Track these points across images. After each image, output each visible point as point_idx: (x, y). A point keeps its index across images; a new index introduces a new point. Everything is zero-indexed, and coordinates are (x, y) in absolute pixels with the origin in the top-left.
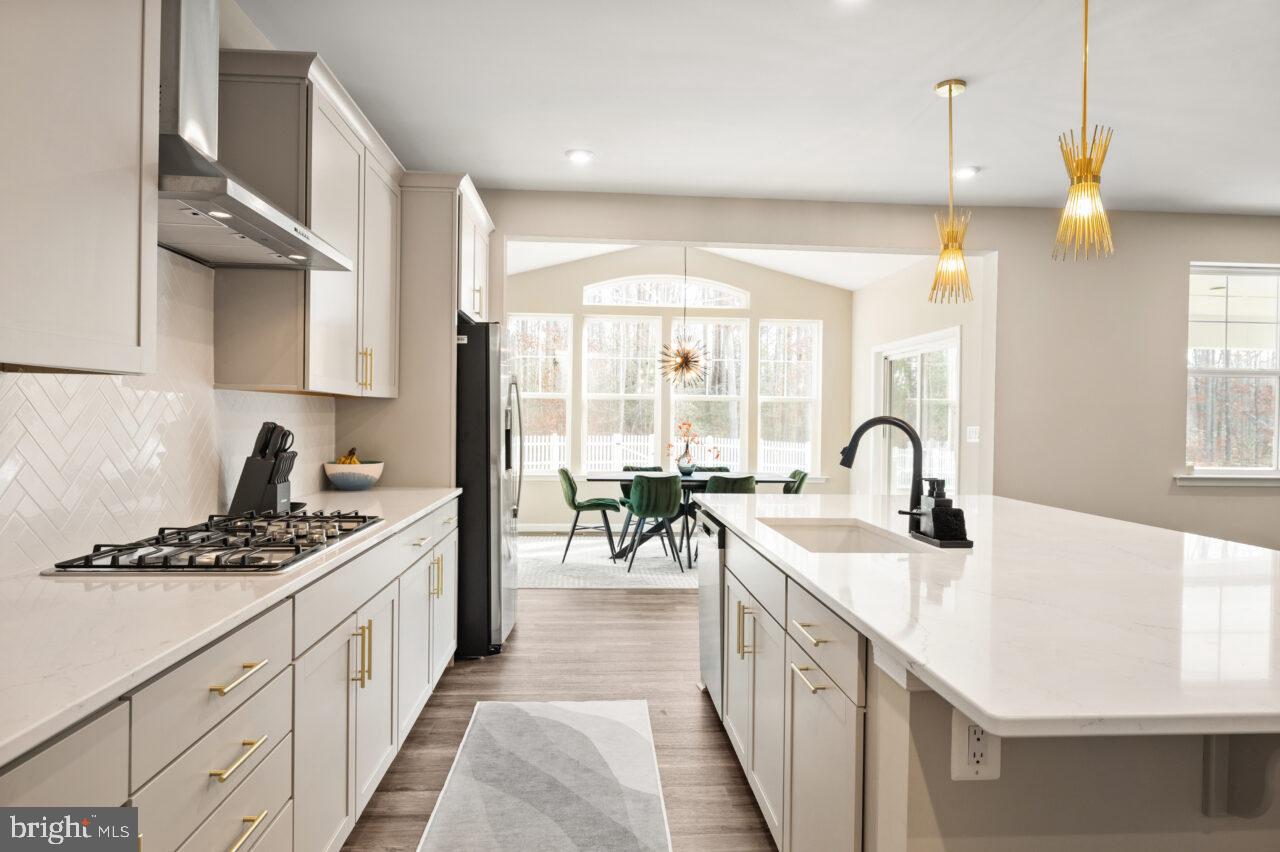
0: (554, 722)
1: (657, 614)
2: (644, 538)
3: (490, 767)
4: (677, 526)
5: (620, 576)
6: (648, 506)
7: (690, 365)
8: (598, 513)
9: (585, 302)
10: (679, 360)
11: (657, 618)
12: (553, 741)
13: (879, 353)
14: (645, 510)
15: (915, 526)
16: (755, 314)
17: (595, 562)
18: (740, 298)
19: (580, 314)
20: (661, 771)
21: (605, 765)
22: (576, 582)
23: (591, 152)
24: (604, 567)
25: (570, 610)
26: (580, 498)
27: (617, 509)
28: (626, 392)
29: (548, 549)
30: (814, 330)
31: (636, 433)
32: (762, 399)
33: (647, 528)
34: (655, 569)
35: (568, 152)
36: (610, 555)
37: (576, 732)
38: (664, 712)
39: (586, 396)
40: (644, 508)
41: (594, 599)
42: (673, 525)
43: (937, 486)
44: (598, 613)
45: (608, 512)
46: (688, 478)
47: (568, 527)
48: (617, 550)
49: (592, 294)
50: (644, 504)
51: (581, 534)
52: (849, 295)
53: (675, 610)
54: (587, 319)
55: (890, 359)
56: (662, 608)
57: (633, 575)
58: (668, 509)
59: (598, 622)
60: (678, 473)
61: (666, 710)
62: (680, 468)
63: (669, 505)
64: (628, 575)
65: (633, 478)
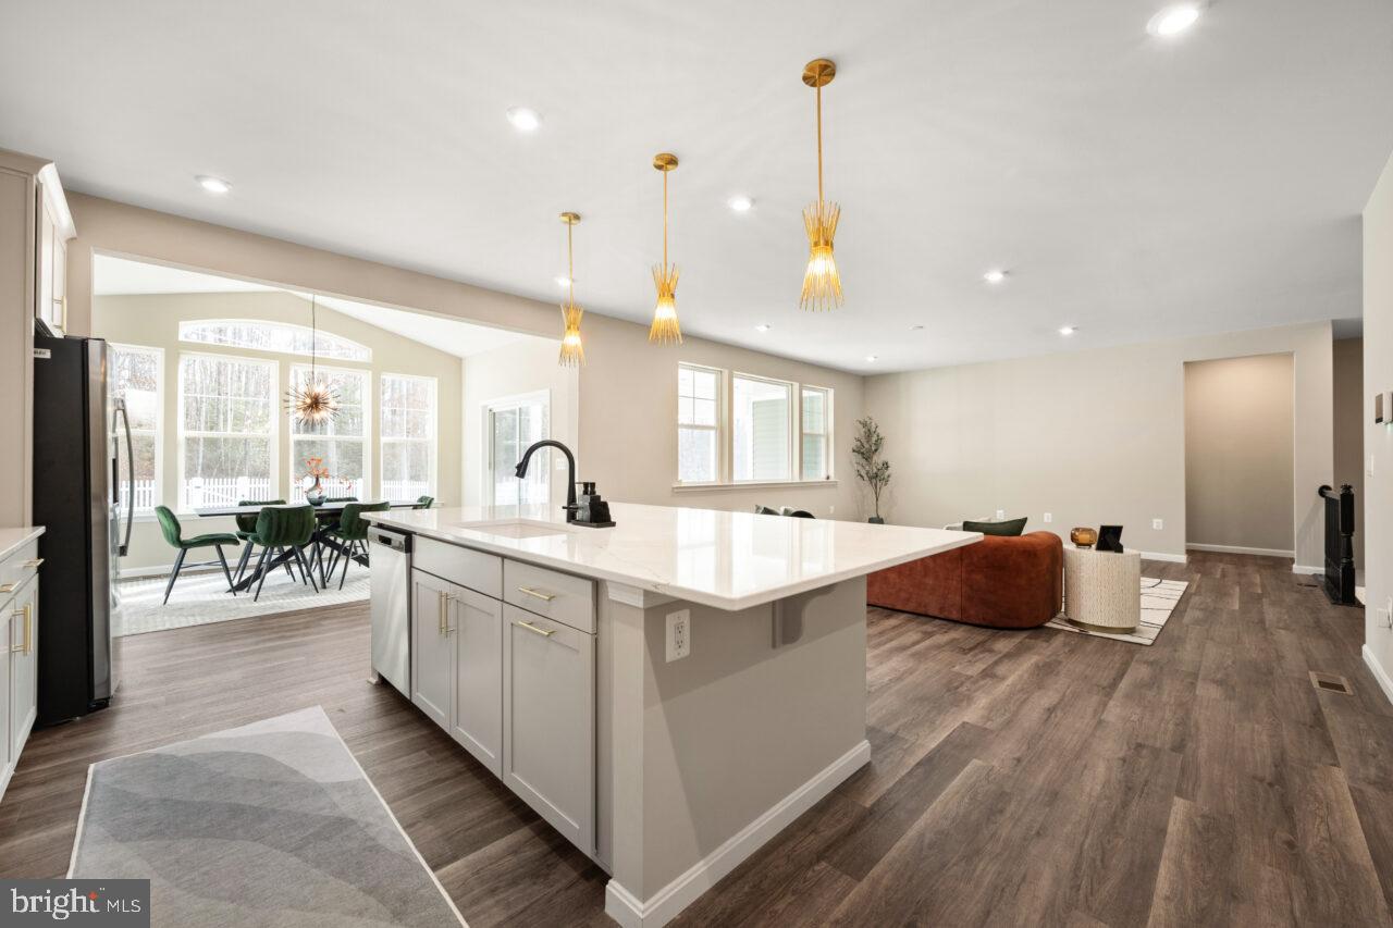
0: (213, 753)
1: (303, 631)
2: (272, 566)
3: (137, 823)
4: (308, 551)
5: (246, 605)
6: (278, 535)
7: (321, 406)
8: (213, 548)
9: (181, 338)
10: (308, 401)
11: (304, 635)
12: (222, 771)
13: (485, 407)
14: (271, 540)
15: (571, 517)
16: (376, 368)
17: (208, 598)
18: (362, 354)
19: (174, 351)
20: (357, 758)
21: (295, 773)
22: (191, 619)
23: (228, 183)
24: (221, 601)
25: (194, 647)
26: (185, 536)
27: (237, 543)
28: (233, 430)
29: (139, 594)
30: (430, 387)
31: (217, 476)
32: (384, 440)
33: (274, 557)
34: (285, 594)
35: (199, 178)
36: (230, 587)
37: (246, 754)
38: (342, 711)
39: (182, 433)
40: (272, 539)
41: (219, 633)
42: (304, 550)
43: (589, 488)
44: (229, 644)
45: (222, 546)
46: (318, 508)
47: (170, 568)
48: (235, 583)
49: (188, 330)
50: (274, 533)
51: (187, 574)
52: (459, 361)
53: (322, 625)
54: (182, 356)
55: (494, 411)
56: (307, 626)
57: (262, 604)
58: (300, 535)
59: (234, 651)
60: (308, 503)
61: (344, 708)
62: (310, 500)
63: (302, 532)
64: (256, 604)
65: (259, 510)
